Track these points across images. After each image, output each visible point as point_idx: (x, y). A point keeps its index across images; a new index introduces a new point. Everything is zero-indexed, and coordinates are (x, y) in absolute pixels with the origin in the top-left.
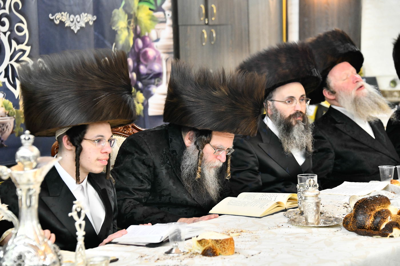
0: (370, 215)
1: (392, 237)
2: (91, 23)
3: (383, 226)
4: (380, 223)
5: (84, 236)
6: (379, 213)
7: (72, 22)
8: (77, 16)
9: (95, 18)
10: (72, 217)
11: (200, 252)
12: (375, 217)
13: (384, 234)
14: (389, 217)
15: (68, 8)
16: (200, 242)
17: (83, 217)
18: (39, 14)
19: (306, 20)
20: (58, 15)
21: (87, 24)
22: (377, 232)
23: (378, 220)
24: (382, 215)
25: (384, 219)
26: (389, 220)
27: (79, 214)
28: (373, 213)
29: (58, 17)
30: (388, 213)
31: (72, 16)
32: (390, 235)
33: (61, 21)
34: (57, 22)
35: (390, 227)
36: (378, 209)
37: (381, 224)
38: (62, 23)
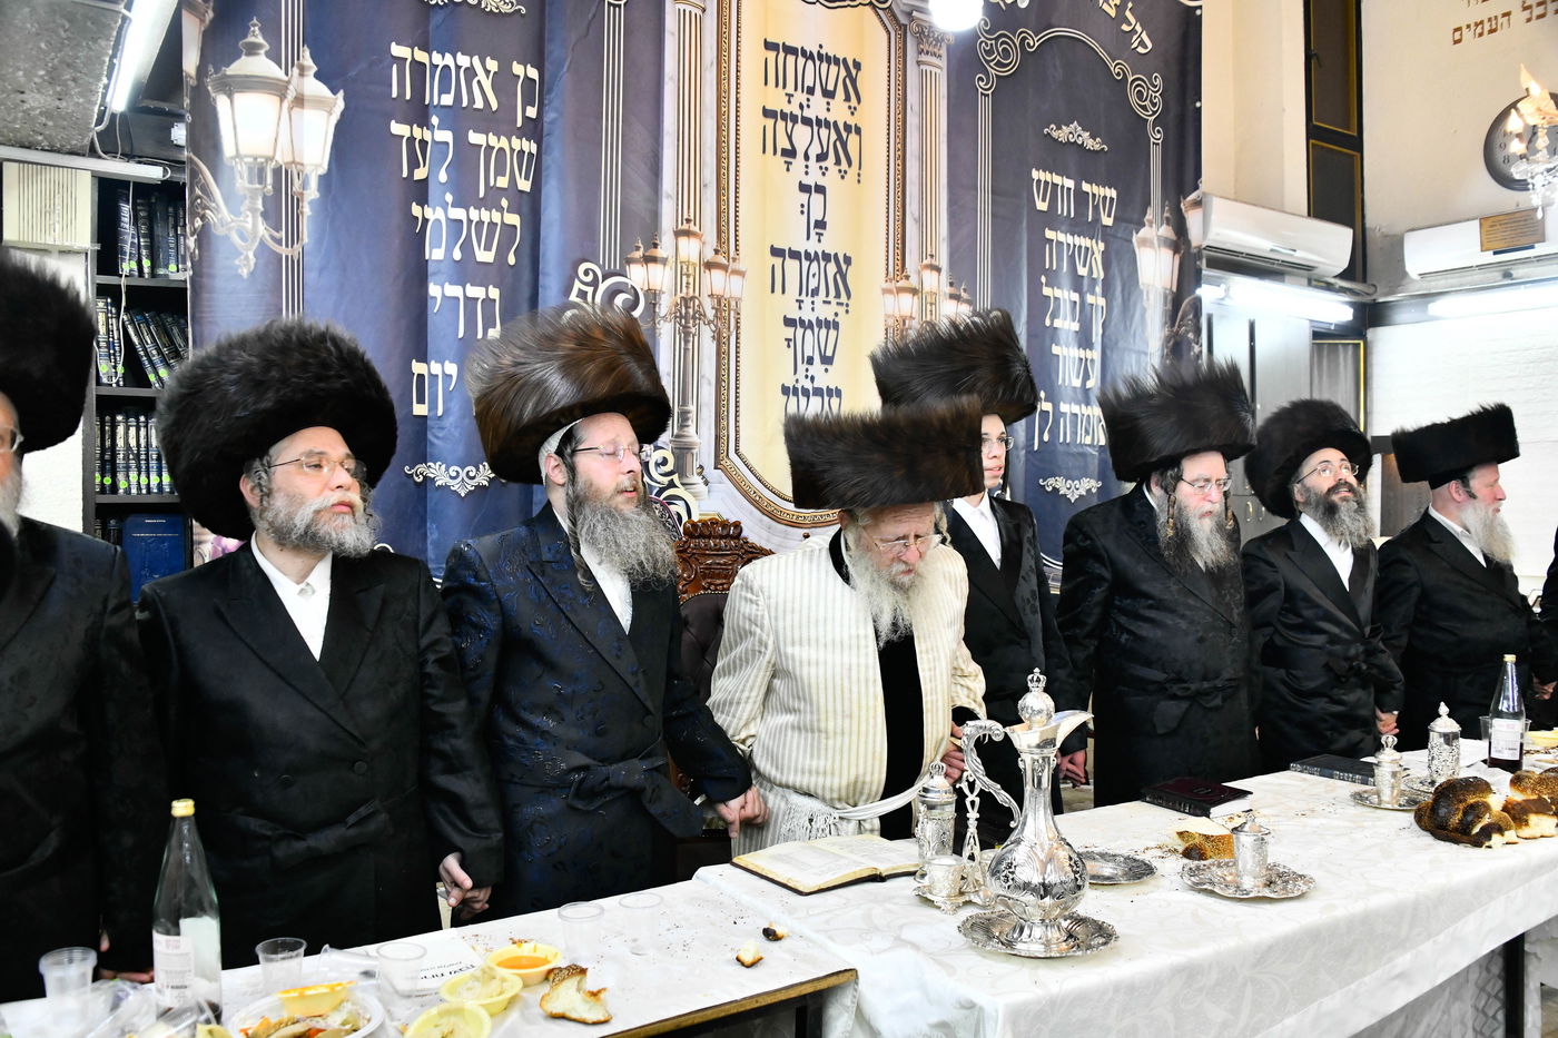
0: (1457, 809)
1: (1490, 847)
2: (1094, 490)
3: (1476, 830)
4: (1473, 824)
5: (977, 819)
6: (1472, 806)
7: (1069, 489)
8: (1076, 482)
9: (1100, 484)
10: (960, 788)
11: (1181, 849)
12: (1465, 813)
13: (1478, 841)
14: (1487, 815)
15: (1064, 472)
16: (1181, 834)
17: (976, 792)
18: (1026, 480)
19: (1391, 494)
20: (1051, 481)
21: (1089, 491)
22: (1465, 838)
23: (1470, 818)
24: (1477, 810)
25: (1479, 817)
26: (1486, 820)
27: (972, 786)
28: (1461, 806)
29: (1051, 483)
30: (1487, 807)
31: (1069, 482)
32: (1487, 844)
33: (1054, 488)
34: (1049, 489)
35: (1487, 833)
36: (1471, 800)
37: (1474, 826)
38: (1056, 490)
